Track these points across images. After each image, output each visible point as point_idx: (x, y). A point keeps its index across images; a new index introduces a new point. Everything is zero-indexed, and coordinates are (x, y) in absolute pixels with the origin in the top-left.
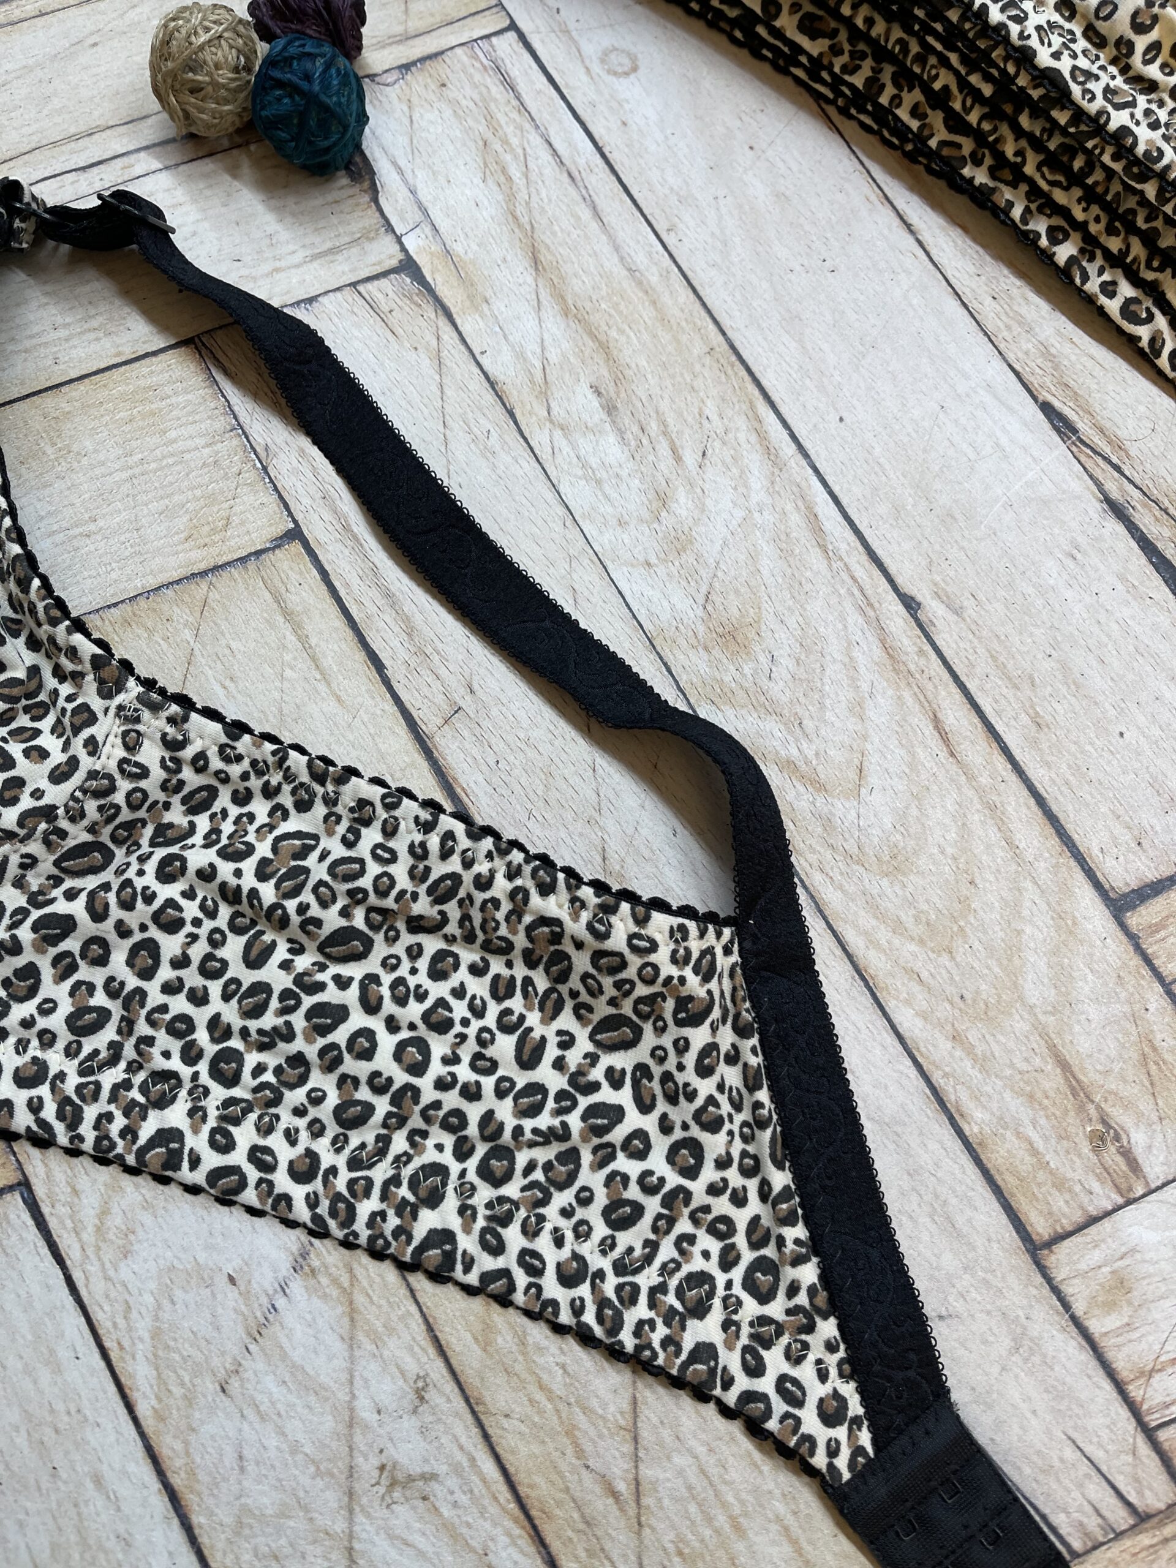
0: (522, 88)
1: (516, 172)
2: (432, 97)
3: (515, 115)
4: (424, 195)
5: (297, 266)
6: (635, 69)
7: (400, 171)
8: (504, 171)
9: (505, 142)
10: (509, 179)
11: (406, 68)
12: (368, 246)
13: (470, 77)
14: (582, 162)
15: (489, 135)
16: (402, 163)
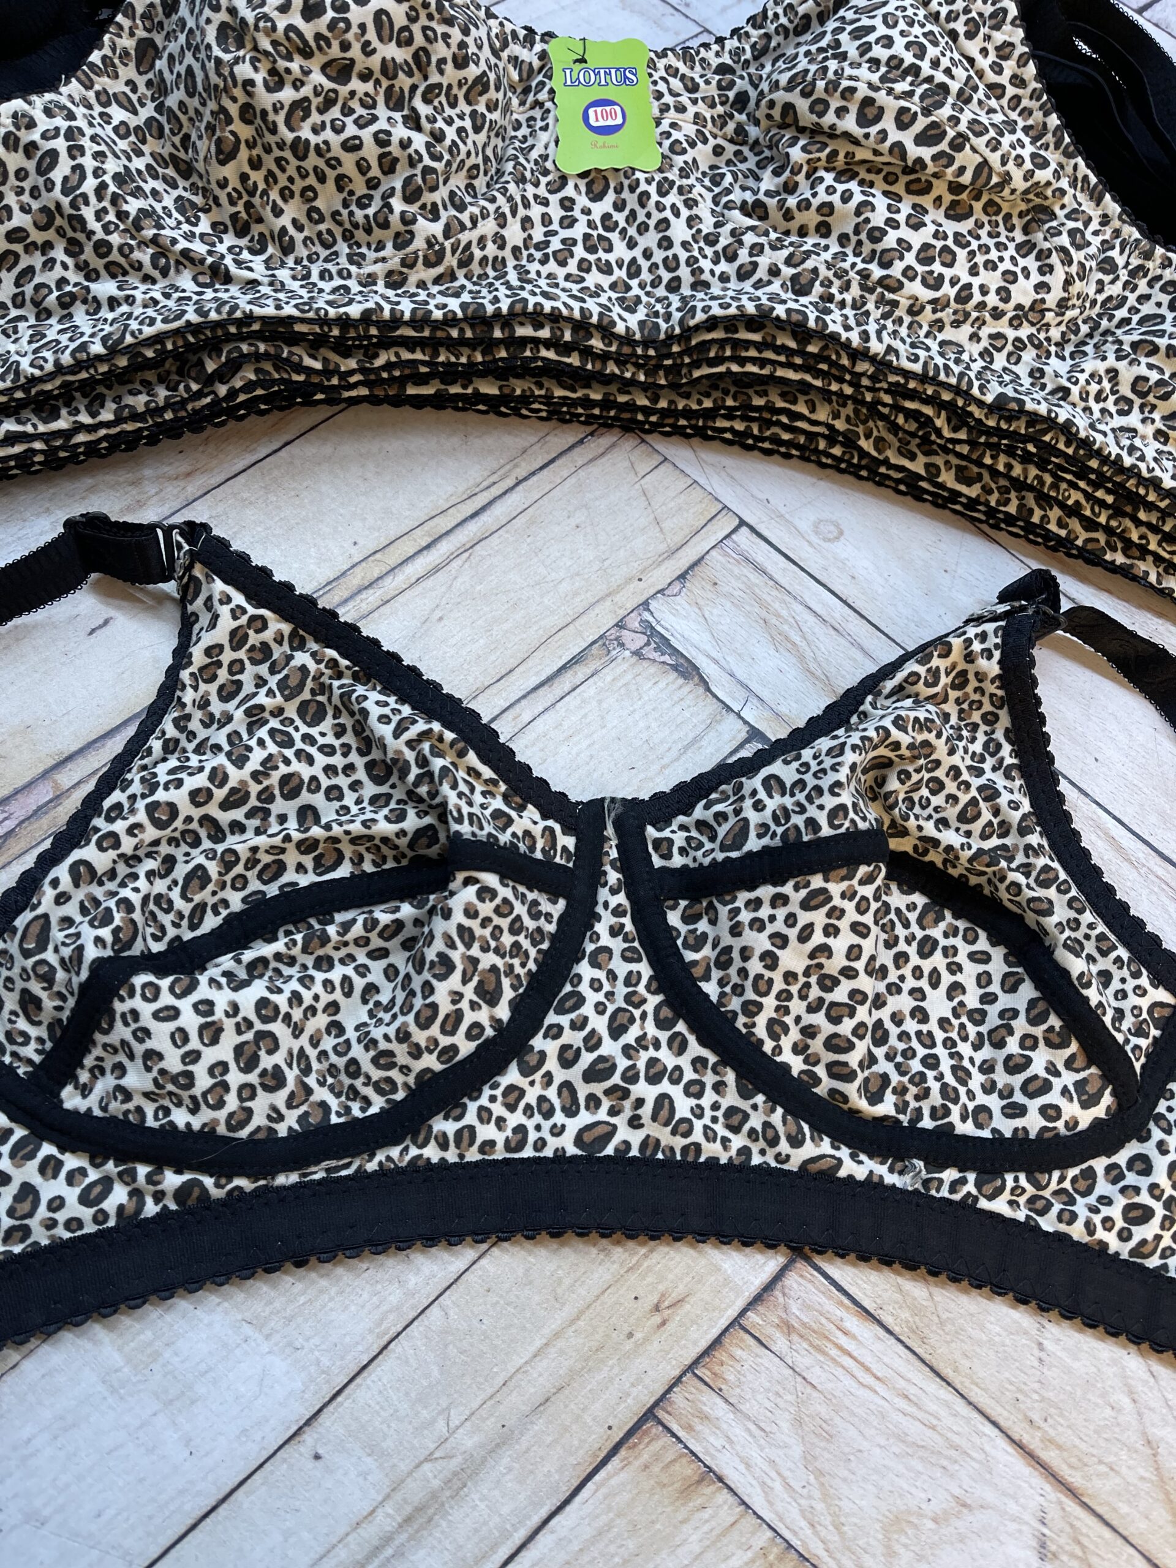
0: (770, 569)
1: (797, 638)
2: (710, 595)
3: (775, 593)
4: (740, 674)
5: (677, 759)
6: (841, 533)
7: (716, 662)
8: (787, 638)
9: (778, 616)
10: (794, 644)
11: (682, 577)
12: (719, 728)
13: (731, 572)
14: (837, 615)
15: (764, 614)
16: (714, 654)
